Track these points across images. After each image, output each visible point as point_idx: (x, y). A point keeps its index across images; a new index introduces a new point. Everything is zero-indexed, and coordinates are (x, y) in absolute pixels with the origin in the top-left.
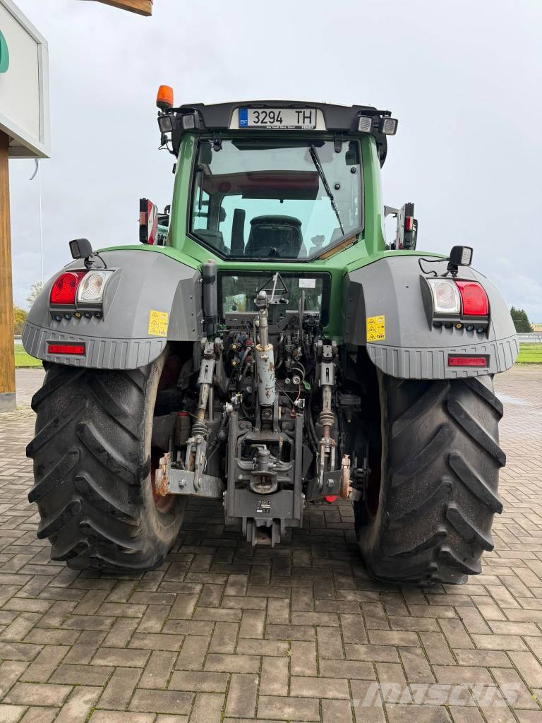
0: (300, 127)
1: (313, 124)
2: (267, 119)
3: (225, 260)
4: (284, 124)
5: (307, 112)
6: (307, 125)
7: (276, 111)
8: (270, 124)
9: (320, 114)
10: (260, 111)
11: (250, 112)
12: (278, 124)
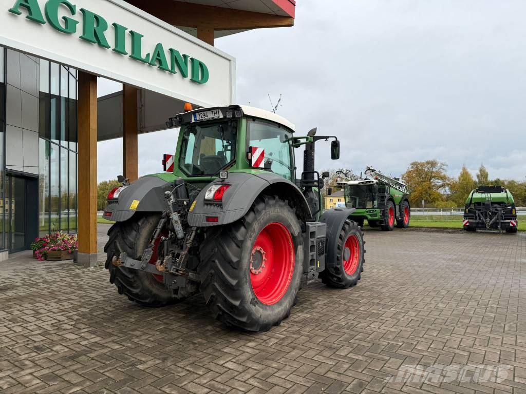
0: (214, 118)
1: (218, 116)
2: (203, 116)
3: (188, 177)
4: (209, 117)
5: (215, 111)
6: (216, 117)
7: (205, 112)
8: (204, 118)
9: (220, 111)
10: (200, 113)
11: (197, 114)
12: (206, 117)
